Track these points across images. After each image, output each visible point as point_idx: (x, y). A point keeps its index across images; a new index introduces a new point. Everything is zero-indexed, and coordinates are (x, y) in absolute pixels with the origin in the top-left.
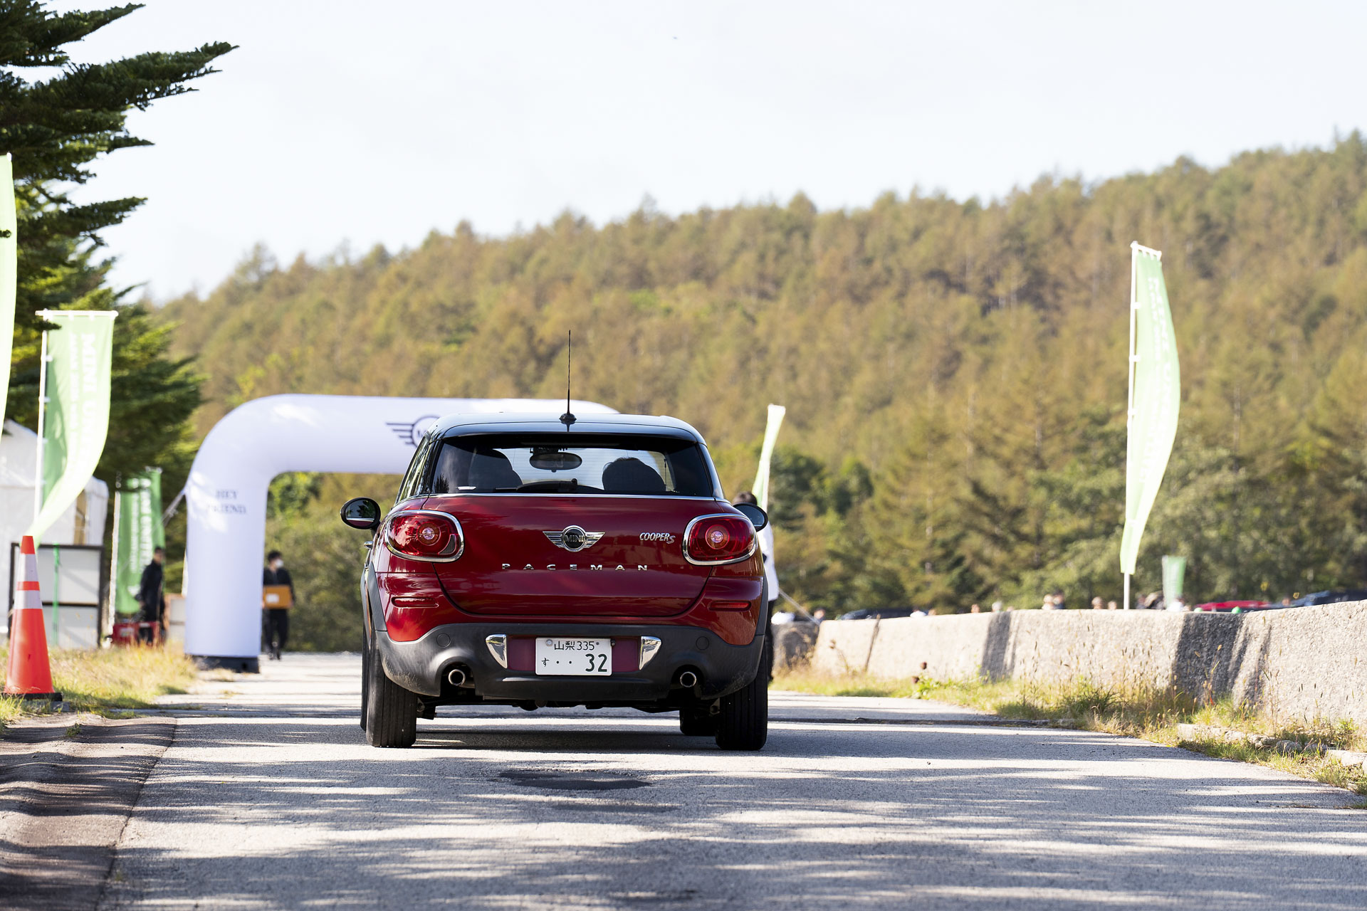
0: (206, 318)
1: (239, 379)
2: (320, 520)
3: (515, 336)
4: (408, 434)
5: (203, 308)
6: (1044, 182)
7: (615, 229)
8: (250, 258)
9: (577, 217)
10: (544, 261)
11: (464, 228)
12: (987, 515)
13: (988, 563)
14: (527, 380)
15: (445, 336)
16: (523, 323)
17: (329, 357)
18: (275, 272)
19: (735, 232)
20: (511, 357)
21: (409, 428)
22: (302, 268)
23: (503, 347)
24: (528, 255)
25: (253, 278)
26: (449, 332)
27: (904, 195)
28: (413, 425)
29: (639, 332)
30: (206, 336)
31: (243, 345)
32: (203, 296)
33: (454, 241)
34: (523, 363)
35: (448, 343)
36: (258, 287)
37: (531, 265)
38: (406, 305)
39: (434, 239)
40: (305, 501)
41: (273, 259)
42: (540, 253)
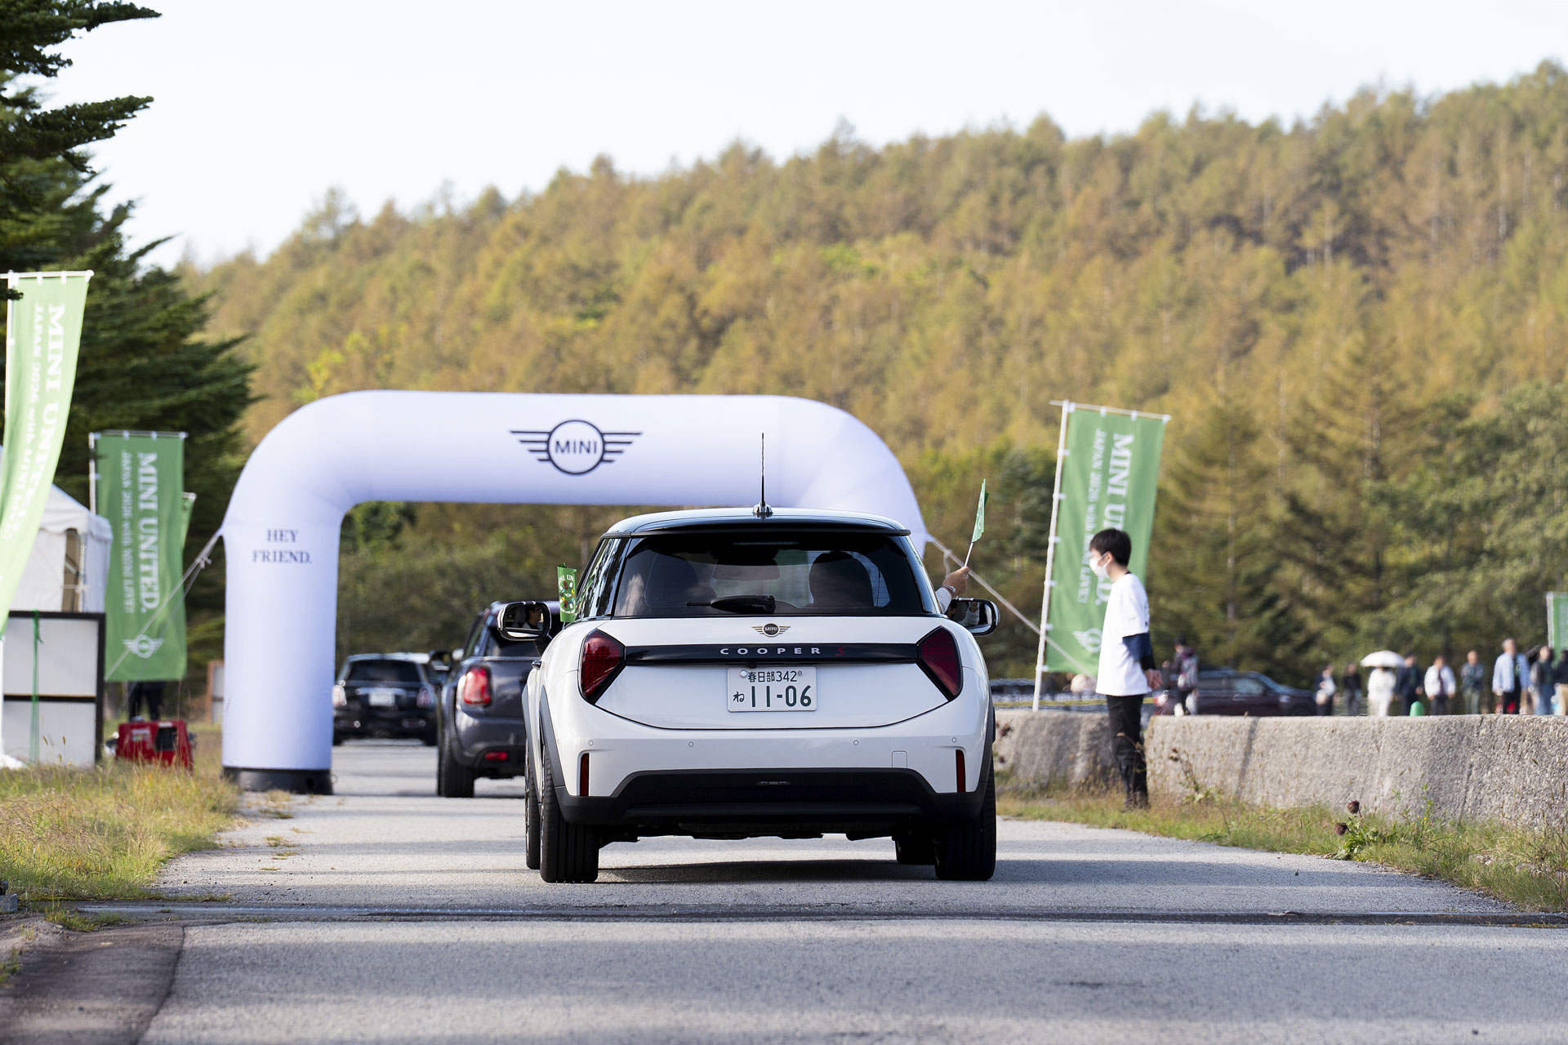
0: (266, 286)
1: (311, 367)
2: (417, 555)
3: (672, 306)
4: (543, 446)
5: (262, 272)
6: (1365, 97)
7: (799, 164)
8: (322, 207)
9: (750, 149)
10: (707, 208)
11: (602, 165)
12: (1307, 539)
13: (1311, 603)
14: (685, 364)
15: (579, 307)
16: (681, 289)
17: (428, 336)
18: (355, 226)
19: (960, 167)
20: (667, 334)
21: (545, 437)
22: (389, 218)
23: (656, 322)
24: (686, 202)
25: (327, 233)
26: (584, 302)
27: (1180, 116)
28: (550, 434)
29: (834, 300)
30: (266, 311)
31: (314, 321)
32: (262, 257)
33: (589, 182)
34: (683, 340)
35: (582, 316)
36: (334, 245)
37: (691, 212)
38: (528, 267)
39: (563, 181)
40: (397, 529)
41: (351, 209)
42: (703, 197)
